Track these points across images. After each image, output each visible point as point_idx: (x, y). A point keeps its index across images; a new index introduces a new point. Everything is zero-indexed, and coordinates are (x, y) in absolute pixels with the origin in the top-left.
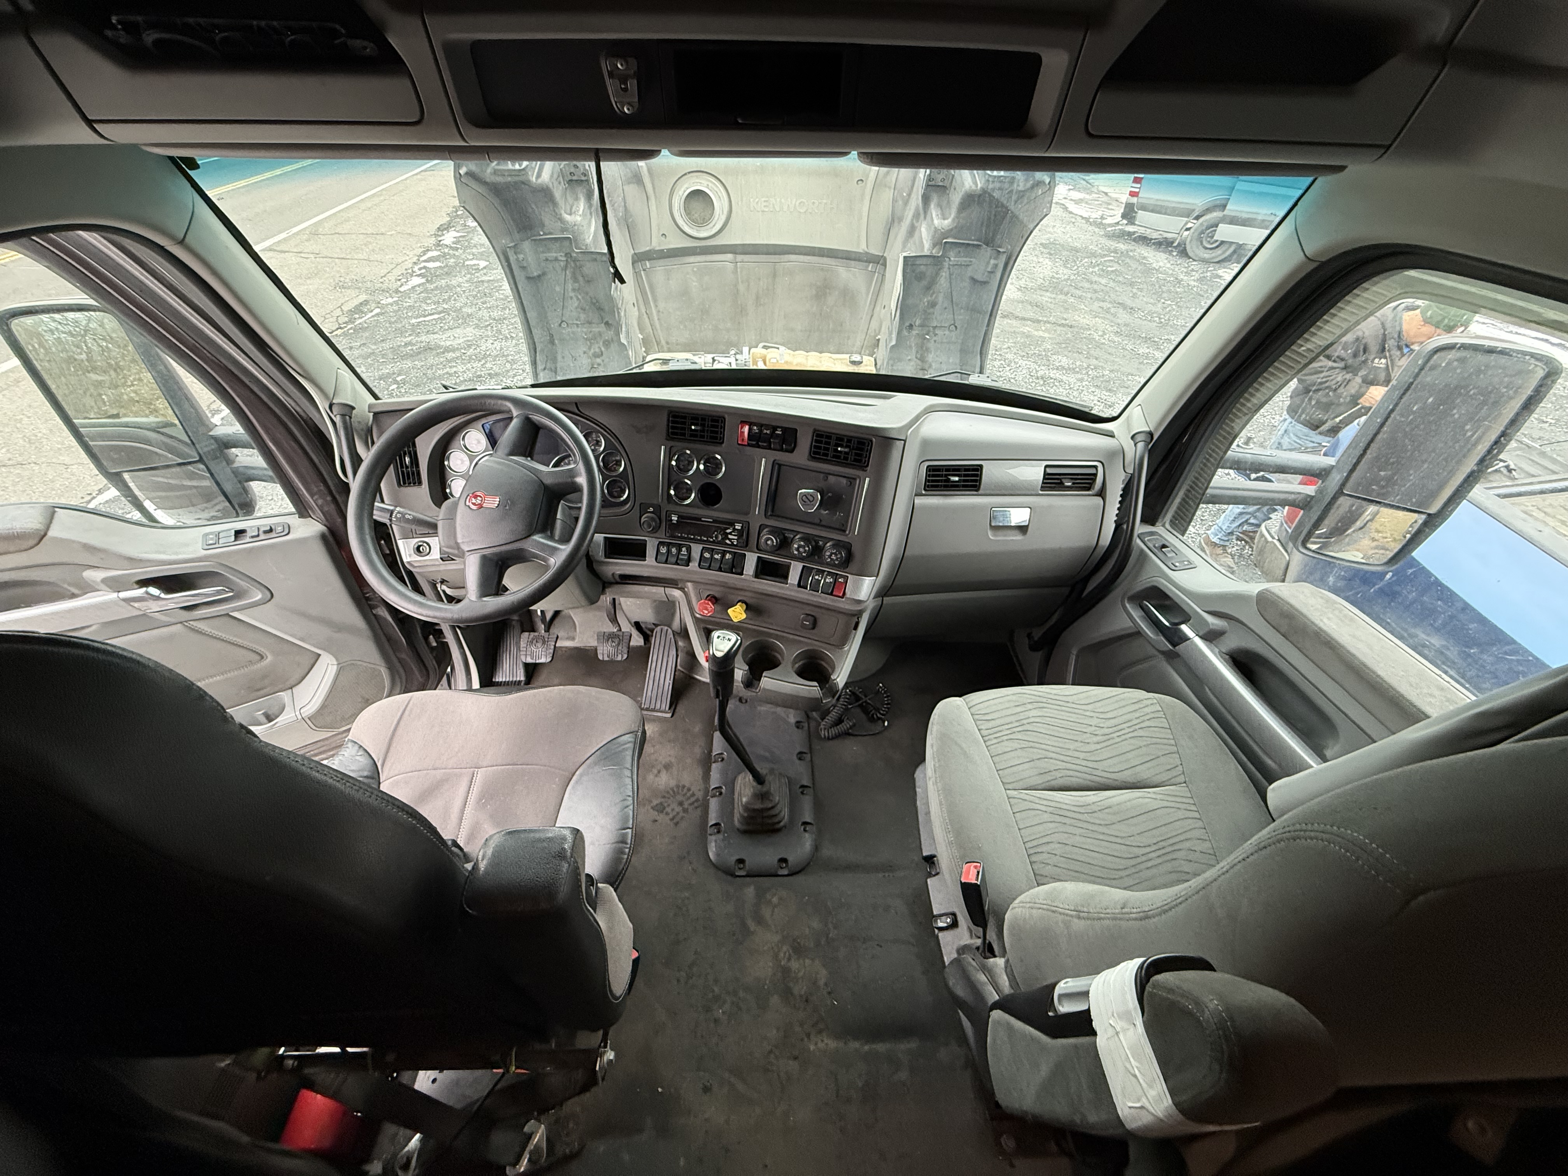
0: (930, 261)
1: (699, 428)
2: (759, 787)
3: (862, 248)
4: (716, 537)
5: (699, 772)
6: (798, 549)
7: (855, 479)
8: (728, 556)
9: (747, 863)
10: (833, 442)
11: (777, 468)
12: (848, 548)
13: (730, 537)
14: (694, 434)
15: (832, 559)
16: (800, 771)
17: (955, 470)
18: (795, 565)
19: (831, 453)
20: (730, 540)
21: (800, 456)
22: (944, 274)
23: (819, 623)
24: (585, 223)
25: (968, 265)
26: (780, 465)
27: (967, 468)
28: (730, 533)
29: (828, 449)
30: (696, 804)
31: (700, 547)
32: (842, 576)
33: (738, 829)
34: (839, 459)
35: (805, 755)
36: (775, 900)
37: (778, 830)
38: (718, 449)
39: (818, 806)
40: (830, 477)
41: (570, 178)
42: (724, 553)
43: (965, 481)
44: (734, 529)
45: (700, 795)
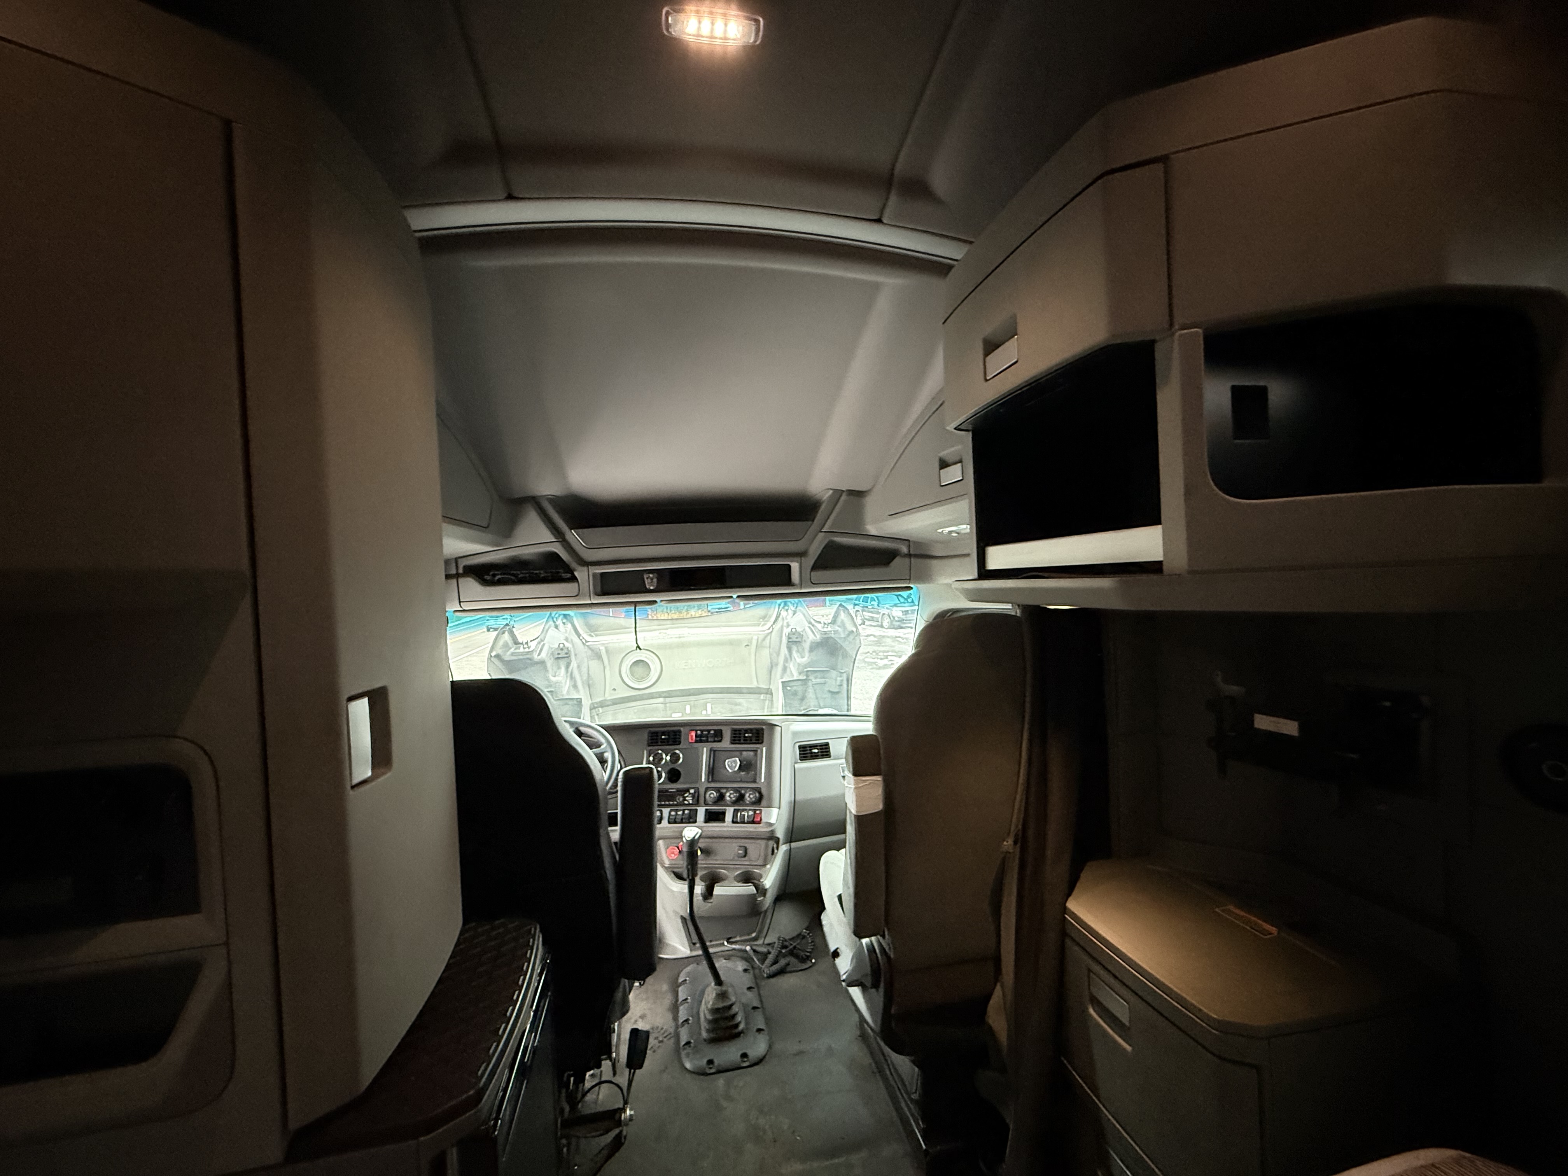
0: (800, 683)
1: (667, 737)
2: (719, 988)
3: (755, 684)
4: (679, 799)
5: (670, 1016)
6: (729, 796)
7: (757, 751)
8: (686, 812)
9: (716, 1062)
10: (743, 731)
11: (713, 752)
12: (759, 791)
13: (687, 798)
14: (663, 741)
15: (751, 798)
16: (751, 998)
17: (815, 746)
18: (729, 810)
19: (742, 739)
20: (687, 800)
21: (726, 743)
22: (811, 690)
23: (749, 851)
24: (563, 682)
25: (825, 683)
26: (715, 751)
27: (821, 745)
28: (687, 796)
29: (740, 737)
30: (668, 1037)
31: (668, 810)
32: (757, 810)
33: (705, 1040)
34: (747, 741)
35: (753, 990)
36: (741, 1084)
37: (738, 1035)
38: (677, 747)
39: (767, 1020)
40: (744, 753)
41: (557, 656)
42: (684, 811)
43: (821, 752)
44: (690, 794)
45: (672, 1030)
